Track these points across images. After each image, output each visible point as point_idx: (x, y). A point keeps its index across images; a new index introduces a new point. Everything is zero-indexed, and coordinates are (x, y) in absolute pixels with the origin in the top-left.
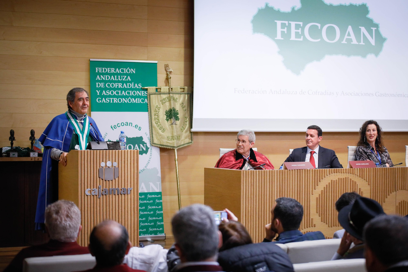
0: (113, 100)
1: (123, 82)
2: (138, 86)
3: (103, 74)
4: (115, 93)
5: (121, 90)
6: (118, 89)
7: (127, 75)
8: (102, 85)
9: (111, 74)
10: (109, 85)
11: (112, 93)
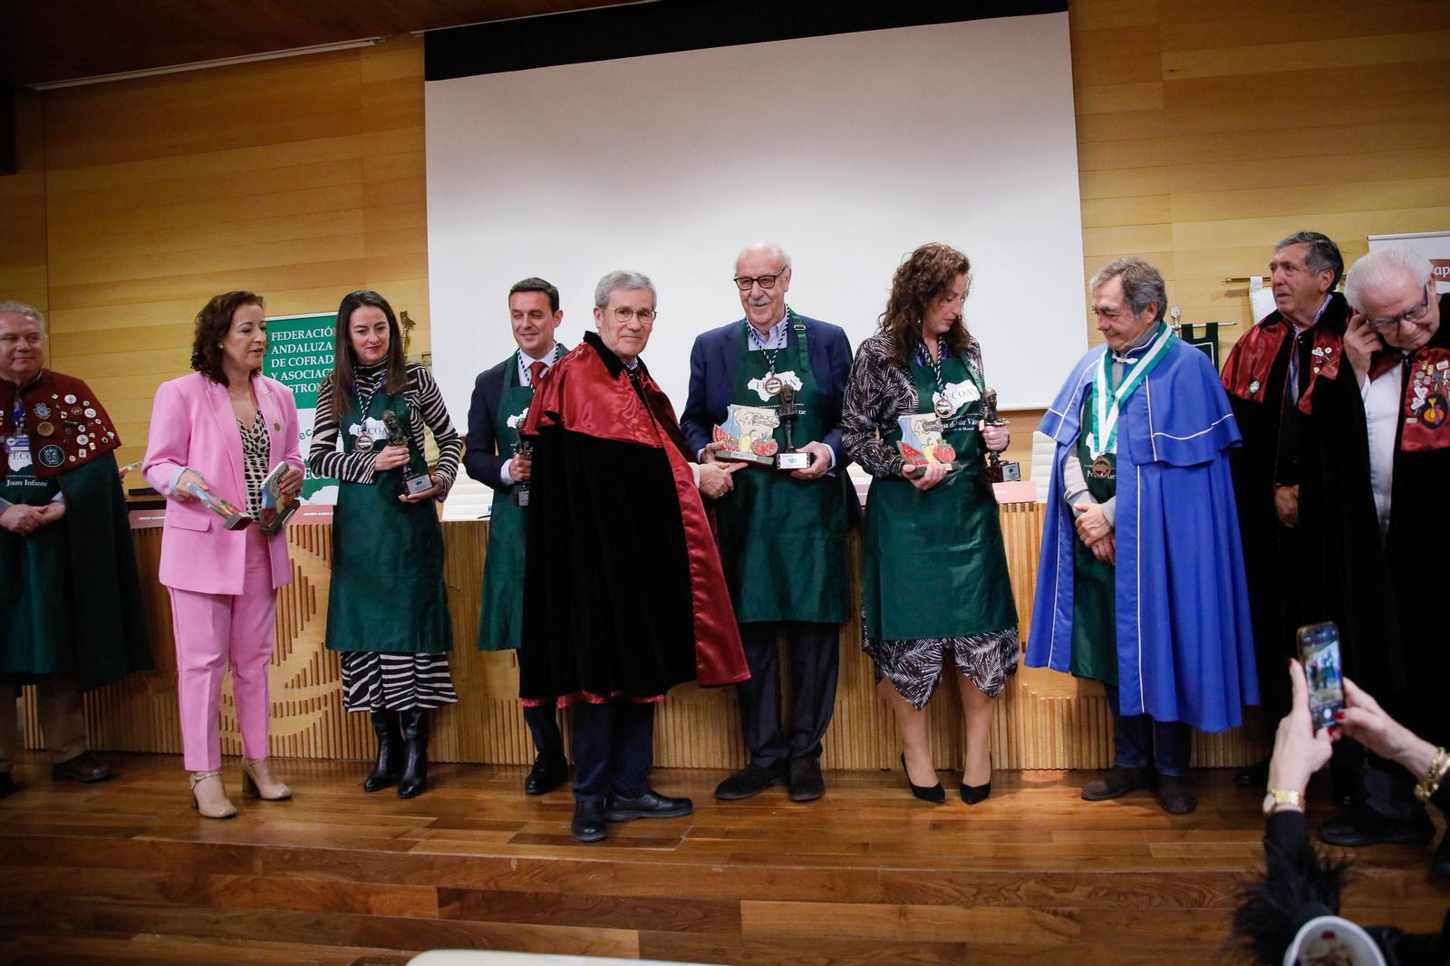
0: (300, 388)
1: (317, 354)
3: (283, 343)
4: (303, 375)
5: (315, 367)
6: (310, 367)
7: (326, 340)
8: (281, 362)
9: (297, 342)
10: (293, 362)
11: (299, 375)
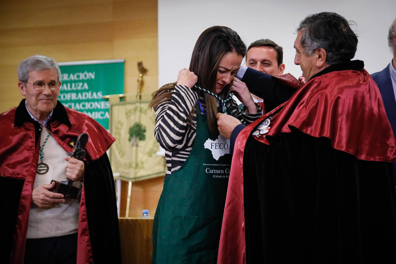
2: (97, 95)
7: (83, 81)
